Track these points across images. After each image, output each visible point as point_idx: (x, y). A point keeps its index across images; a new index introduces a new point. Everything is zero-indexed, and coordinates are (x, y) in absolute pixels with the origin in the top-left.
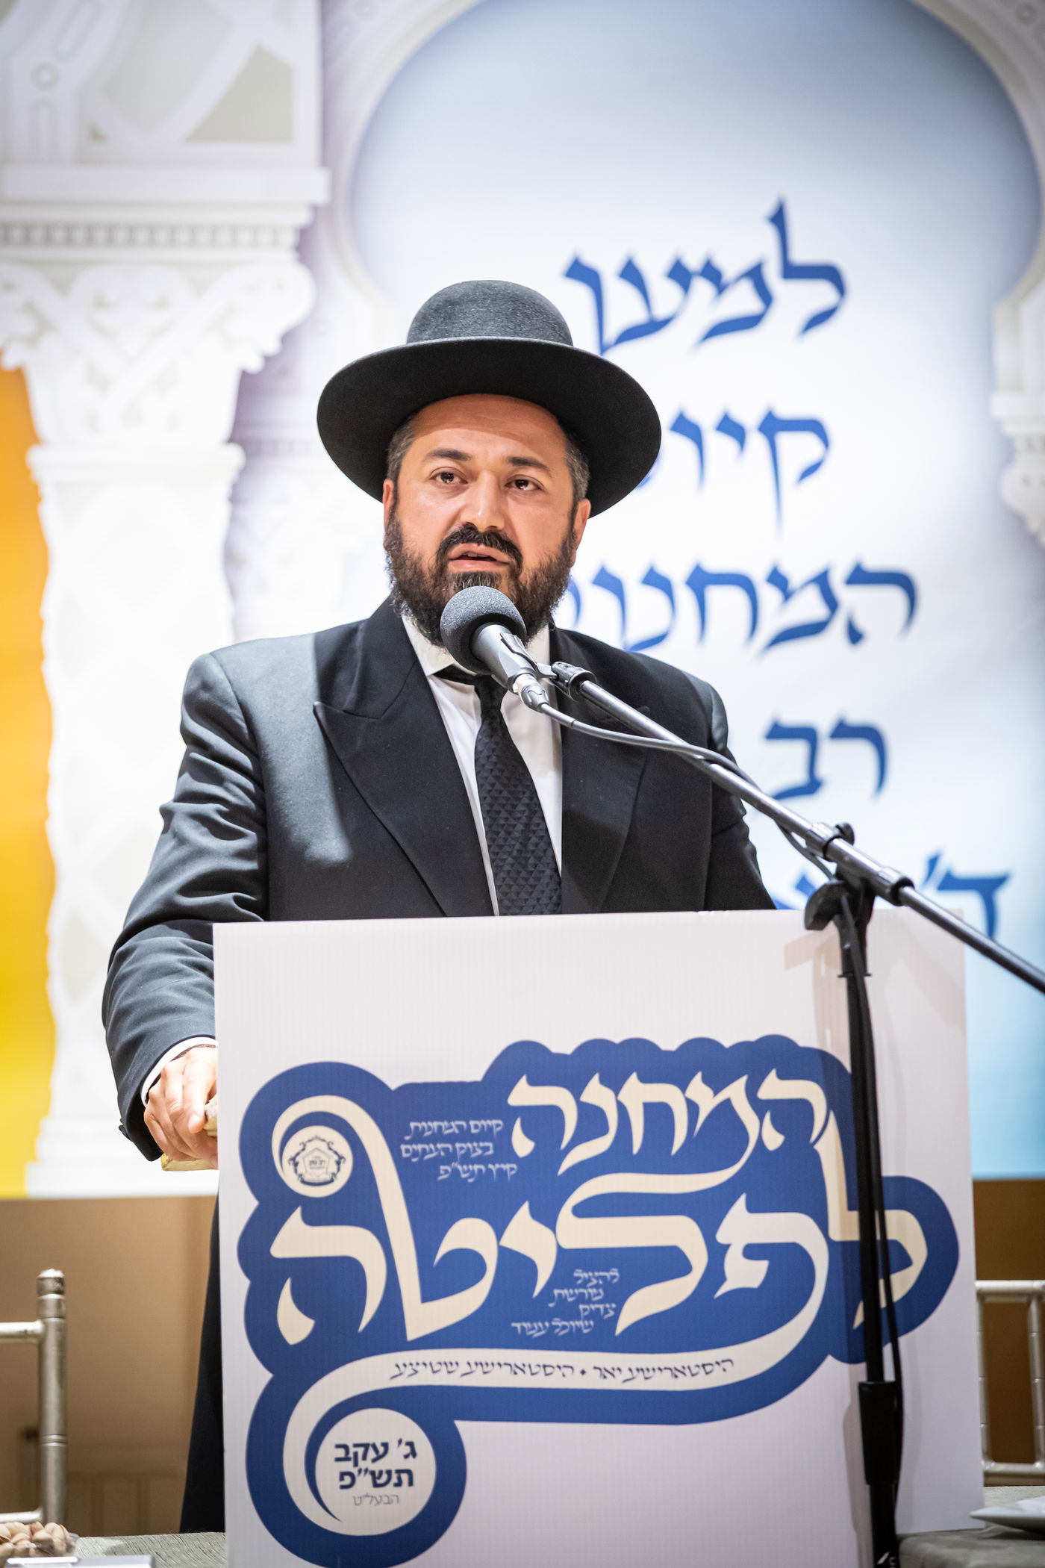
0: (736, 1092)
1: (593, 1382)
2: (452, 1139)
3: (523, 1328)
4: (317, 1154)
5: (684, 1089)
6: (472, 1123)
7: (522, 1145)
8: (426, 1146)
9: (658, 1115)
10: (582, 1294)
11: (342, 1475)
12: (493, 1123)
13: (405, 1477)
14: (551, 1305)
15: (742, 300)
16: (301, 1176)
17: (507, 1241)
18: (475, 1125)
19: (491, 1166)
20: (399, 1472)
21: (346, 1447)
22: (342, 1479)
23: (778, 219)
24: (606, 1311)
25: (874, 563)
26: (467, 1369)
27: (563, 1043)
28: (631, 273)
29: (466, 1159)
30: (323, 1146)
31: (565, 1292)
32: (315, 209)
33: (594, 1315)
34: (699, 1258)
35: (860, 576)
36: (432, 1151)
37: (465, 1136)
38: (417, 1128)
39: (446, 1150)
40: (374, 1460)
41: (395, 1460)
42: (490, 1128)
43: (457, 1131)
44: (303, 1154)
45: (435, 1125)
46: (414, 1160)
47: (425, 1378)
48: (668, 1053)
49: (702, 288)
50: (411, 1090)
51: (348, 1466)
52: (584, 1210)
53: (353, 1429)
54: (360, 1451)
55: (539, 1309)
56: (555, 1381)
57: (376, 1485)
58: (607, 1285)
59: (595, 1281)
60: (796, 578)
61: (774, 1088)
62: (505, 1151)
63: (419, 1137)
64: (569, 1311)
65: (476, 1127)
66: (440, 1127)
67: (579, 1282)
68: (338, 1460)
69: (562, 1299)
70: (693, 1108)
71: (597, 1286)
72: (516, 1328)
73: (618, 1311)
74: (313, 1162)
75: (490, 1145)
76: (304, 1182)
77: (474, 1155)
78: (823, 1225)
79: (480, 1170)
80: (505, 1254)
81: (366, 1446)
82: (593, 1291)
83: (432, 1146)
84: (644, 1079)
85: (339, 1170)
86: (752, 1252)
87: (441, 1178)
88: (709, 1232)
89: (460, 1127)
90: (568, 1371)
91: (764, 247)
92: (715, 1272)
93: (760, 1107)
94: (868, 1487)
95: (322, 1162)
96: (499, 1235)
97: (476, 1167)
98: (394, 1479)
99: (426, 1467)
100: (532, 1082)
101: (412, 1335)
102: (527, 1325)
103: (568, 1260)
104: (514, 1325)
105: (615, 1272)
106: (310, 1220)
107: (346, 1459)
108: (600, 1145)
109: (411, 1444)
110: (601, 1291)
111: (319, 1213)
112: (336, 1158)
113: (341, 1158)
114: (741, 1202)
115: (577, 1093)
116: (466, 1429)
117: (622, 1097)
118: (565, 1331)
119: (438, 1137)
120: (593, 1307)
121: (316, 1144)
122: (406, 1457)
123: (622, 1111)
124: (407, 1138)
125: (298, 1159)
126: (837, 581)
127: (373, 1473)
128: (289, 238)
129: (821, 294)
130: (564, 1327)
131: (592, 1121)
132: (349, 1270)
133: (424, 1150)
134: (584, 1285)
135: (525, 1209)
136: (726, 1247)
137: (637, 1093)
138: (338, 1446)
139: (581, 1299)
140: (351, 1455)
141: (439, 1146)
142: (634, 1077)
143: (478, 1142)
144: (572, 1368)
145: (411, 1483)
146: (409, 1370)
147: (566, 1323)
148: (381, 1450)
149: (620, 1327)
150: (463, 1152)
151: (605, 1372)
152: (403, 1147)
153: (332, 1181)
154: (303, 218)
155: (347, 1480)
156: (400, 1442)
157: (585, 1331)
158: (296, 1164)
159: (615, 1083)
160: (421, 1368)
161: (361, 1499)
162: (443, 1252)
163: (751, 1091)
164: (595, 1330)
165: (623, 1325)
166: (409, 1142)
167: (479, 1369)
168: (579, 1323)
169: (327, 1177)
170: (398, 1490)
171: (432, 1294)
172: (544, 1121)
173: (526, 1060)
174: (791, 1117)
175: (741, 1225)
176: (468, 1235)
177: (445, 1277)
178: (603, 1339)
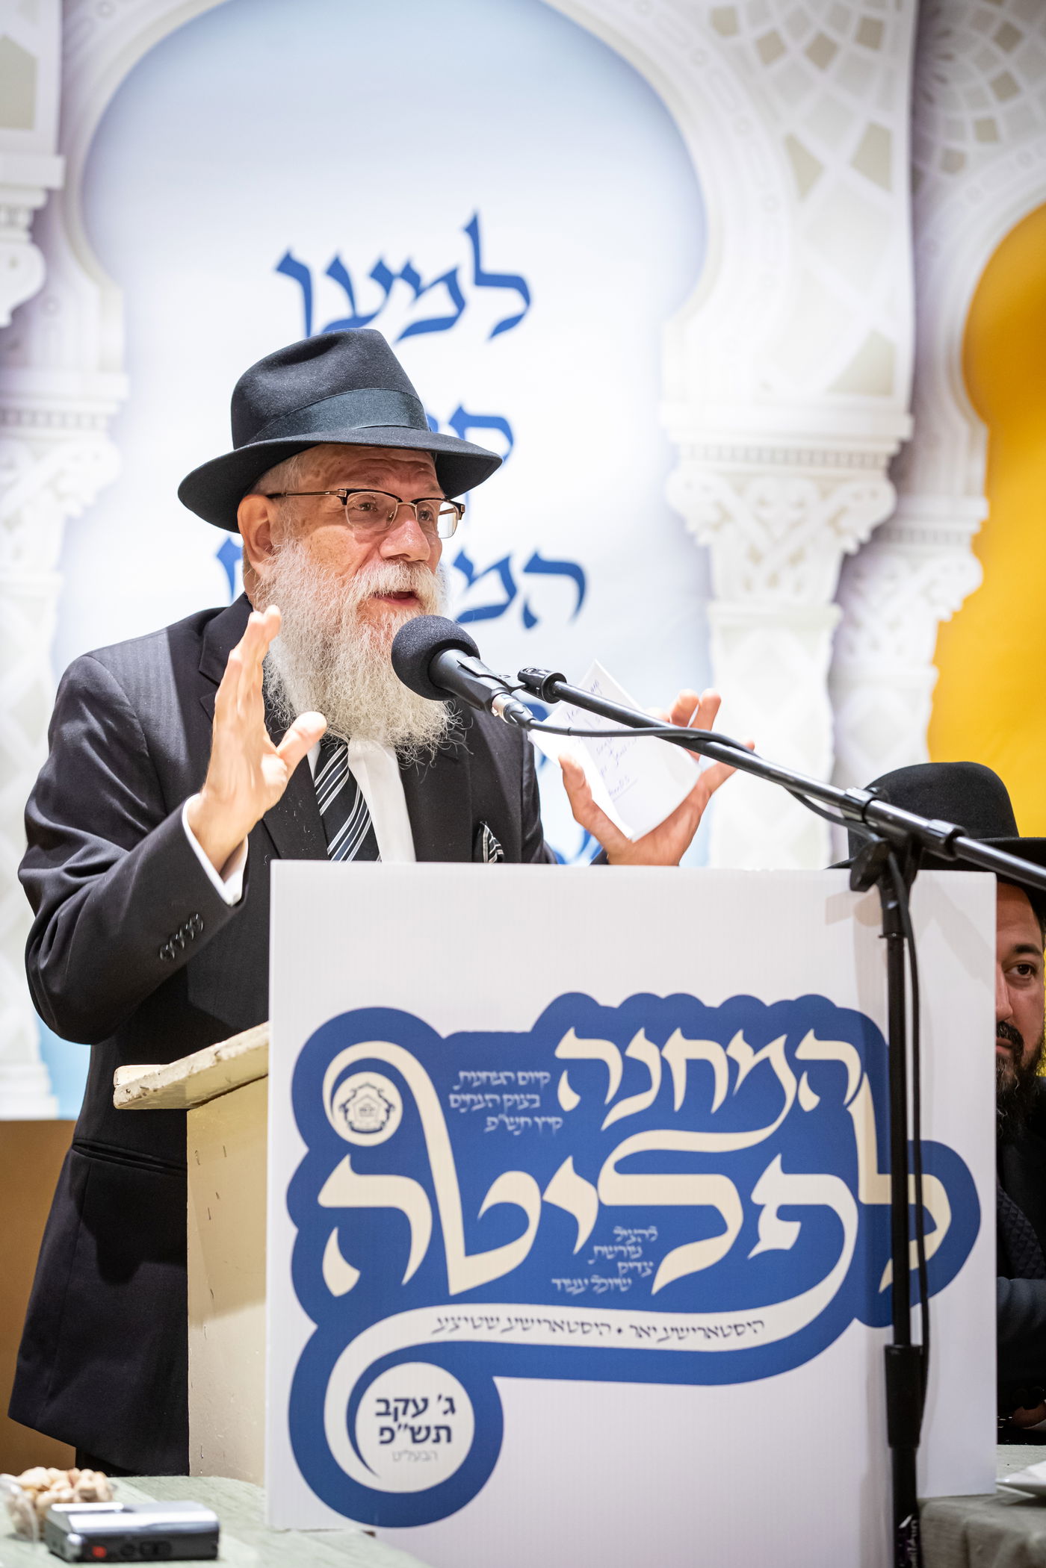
0: (775, 1051)
1: (629, 1341)
2: (500, 1090)
3: (563, 1285)
4: (367, 1101)
5: (725, 1046)
6: (520, 1074)
7: (568, 1098)
8: (474, 1097)
9: (700, 1072)
10: (621, 1253)
11: (382, 1430)
12: (540, 1075)
13: (443, 1433)
14: (591, 1262)
15: (438, 304)
16: (350, 1123)
17: (551, 1196)
18: (523, 1077)
19: (537, 1119)
20: (438, 1428)
21: (387, 1402)
22: (381, 1434)
23: (473, 229)
24: (644, 1269)
25: (551, 553)
26: (507, 1325)
27: (610, 997)
28: (338, 271)
29: (513, 1111)
30: (374, 1093)
31: (604, 1249)
32: (50, 192)
33: (632, 1273)
34: (734, 1218)
35: (537, 565)
36: (481, 1102)
37: (512, 1087)
38: (466, 1078)
39: (493, 1101)
40: (414, 1416)
41: (434, 1416)
42: (537, 1080)
43: (505, 1082)
44: (354, 1101)
45: (483, 1075)
46: (463, 1110)
47: (466, 1334)
48: (711, 1009)
49: (401, 288)
50: (463, 1039)
51: (388, 1421)
52: (626, 1166)
53: (394, 1383)
54: (401, 1406)
55: (579, 1265)
56: (593, 1340)
57: (415, 1441)
58: (645, 1243)
59: (633, 1239)
60: (480, 564)
61: (811, 1048)
62: (551, 1104)
63: (467, 1087)
64: (608, 1268)
65: (524, 1078)
66: (488, 1078)
67: (619, 1239)
68: (379, 1414)
69: (601, 1256)
70: (733, 1066)
71: (636, 1244)
72: (556, 1285)
73: (655, 1270)
74: (363, 1110)
75: (537, 1097)
76: (353, 1130)
77: (521, 1107)
78: (854, 1187)
79: (526, 1123)
80: (547, 1209)
81: (407, 1401)
82: (632, 1249)
83: (480, 1097)
84: (688, 1035)
85: (388, 1118)
86: (786, 1213)
87: (488, 1129)
88: (745, 1191)
89: (508, 1078)
90: (605, 1329)
91: (459, 254)
92: (749, 1233)
93: (798, 1067)
94: (889, 1451)
95: (372, 1109)
96: (543, 1189)
97: (522, 1120)
98: (433, 1435)
99: (464, 1424)
100: (580, 1035)
101: (455, 1288)
102: (567, 1282)
103: (609, 1216)
104: (554, 1281)
105: (653, 1230)
106: (359, 1168)
107: (387, 1413)
108: (642, 1102)
109: (450, 1400)
110: (640, 1249)
111: (368, 1162)
112: (385, 1106)
113: (390, 1106)
114: (777, 1162)
115: (622, 1047)
116: (506, 1387)
117: (666, 1053)
118: (603, 1290)
119: (486, 1088)
120: (631, 1265)
121: (367, 1091)
122: (446, 1413)
123: (665, 1066)
125: (349, 1106)
126: (517, 568)
127: (412, 1429)
128: (24, 219)
129: (508, 302)
130: (603, 1285)
131: (636, 1076)
132: (394, 1221)
133: (472, 1101)
134: (623, 1243)
135: (568, 1164)
136: (761, 1208)
137: (681, 1049)
138: (379, 1401)
139: (620, 1256)
140: (391, 1410)
141: (488, 1097)
142: (678, 1033)
143: (525, 1094)
144: (609, 1326)
145: (449, 1440)
146: (451, 1325)
147: (605, 1281)
148: (421, 1405)
149: (657, 1286)
150: (510, 1104)
151: (641, 1332)
152: (452, 1097)
153: (380, 1129)
154: (38, 200)
155: (387, 1435)
156: (440, 1397)
157: (623, 1289)
158: (346, 1111)
159: (659, 1039)
160: (462, 1323)
161: (400, 1454)
162: (487, 1204)
163: (790, 1051)
164: (632, 1288)
165: (658, 1284)
166: (458, 1092)
167: (519, 1325)
168: (618, 1281)
169: (376, 1125)
170: (436, 1446)
171: (473, 1247)
172: (590, 1075)
173: (574, 1012)
174: (827, 1077)
175: (776, 1186)
176: (512, 1188)
177: (489, 1230)
178: (640, 1298)
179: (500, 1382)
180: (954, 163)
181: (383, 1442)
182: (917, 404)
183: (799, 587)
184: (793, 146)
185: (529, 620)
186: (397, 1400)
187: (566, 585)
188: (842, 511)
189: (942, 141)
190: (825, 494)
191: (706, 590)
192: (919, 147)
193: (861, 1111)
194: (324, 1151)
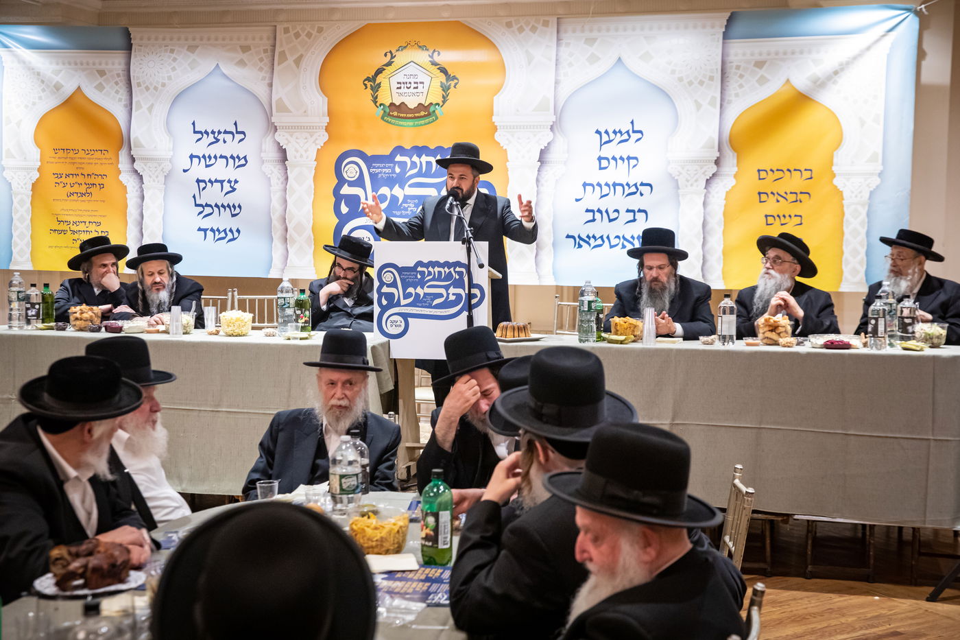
0: (452, 269)
1: (428, 313)
2: (408, 275)
5: (444, 269)
7: (419, 277)
9: (440, 273)
10: (427, 300)
11: (391, 325)
15: (625, 136)
18: (412, 273)
19: (414, 280)
20: (399, 325)
24: (431, 302)
25: (645, 182)
26: (410, 310)
27: (426, 261)
28: (606, 132)
32: (553, 122)
33: (429, 303)
34: (445, 295)
35: (642, 184)
36: (406, 277)
37: (410, 275)
38: (403, 273)
39: (408, 277)
40: (396, 323)
41: (398, 323)
42: (414, 274)
44: (386, 276)
47: (403, 311)
48: (442, 263)
49: (619, 135)
50: (403, 267)
52: (428, 287)
53: (392, 318)
55: (421, 302)
56: (423, 313)
57: (395, 327)
58: (431, 298)
60: (631, 184)
61: (458, 269)
62: (416, 277)
63: (404, 275)
64: (425, 302)
66: (407, 273)
69: (424, 300)
70: (445, 272)
73: (433, 302)
75: (414, 276)
76: (386, 281)
77: (412, 278)
78: (464, 290)
80: (416, 293)
81: (394, 321)
84: (438, 267)
86: (453, 294)
87: (407, 281)
88: (447, 291)
89: (410, 273)
91: (629, 127)
92: (448, 297)
93: (455, 272)
96: (415, 290)
97: (412, 280)
99: (403, 324)
100: (421, 267)
101: (402, 304)
102: (419, 304)
103: (425, 294)
104: (417, 304)
107: (391, 322)
108: (431, 277)
109: (401, 321)
111: (388, 286)
113: (392, 277)
114: (452, 286)
115: (428, 269)
117: (434, 270)
118: (424, 305)
119: (406, 275)
121: (388, 275)
122: (400, 323)
123: (434, 272)
126: (638, 185)
127: (395, 325)
128: (549, 127)
129: (639, 135)
131: (430, 273)
132: (393, 294)
133: (404, 277)
134: (428, 298)
135: (419, 286)
136: (449, 293)
137: (437, 269)
138: (390, 320)
142: (436, 267)
143: (412, 276)
144: (427, 311)
145: (401, 327)
146: (401, 310)
148: (397, 321)
150: (410, 277)
152: (401, 276)
154: (552, 124)
156: (399, 320)
158: (385, 278)
159: (433, 268)
161: (393, 328)
162: (406, 292)
163: (454, 269)
165: (433, 305)
168: (427, 304)
169: (390, 280)
170: (399, 327)
172: (422, 273)
173: (420, 263)
174: (460, 274)
175: (452, 290)
176: (411, 290)
177: (407, 296)
178: (430, 306)
180: (730, 102)
181: (391, 327)
182: (720, 150)
183: (697, 186)
184: (696, 101)
185: (642, 195)
187: (649, 188)
188: (705, 171)
189: (727, 98)
190: (701, 168)
191: (678, 188)
192: (722, 99)
193: (466, 279)
194: (382, 284)
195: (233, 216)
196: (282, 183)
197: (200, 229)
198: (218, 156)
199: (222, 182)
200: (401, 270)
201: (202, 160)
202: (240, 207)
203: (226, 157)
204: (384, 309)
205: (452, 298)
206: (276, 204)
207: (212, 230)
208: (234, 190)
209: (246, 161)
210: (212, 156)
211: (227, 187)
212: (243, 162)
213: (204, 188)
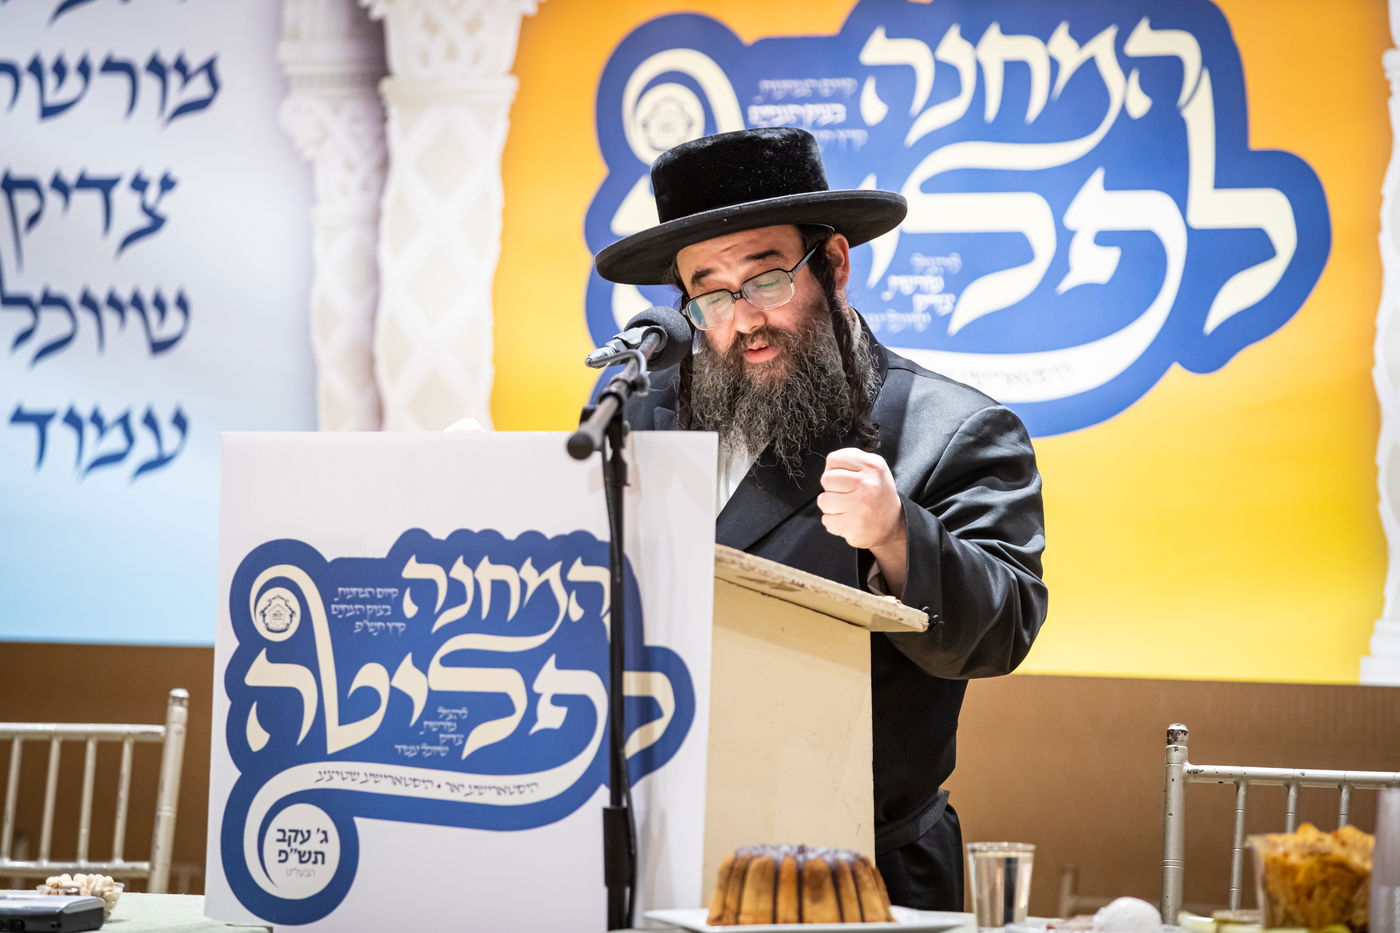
0: (553, 574)
1: (445, 794)
2: (364, 602)
3: (402, 750)
4: (277, 608)
5: (518, 570)
6: (378, 590)
7: (410, 609)
8: (347, 606)
9: (500, 589)
10: (442, 727)
11: (281, 852)
12: (392, 590)
13: (320, 857)
14: (422, 733)
16: (267, 624)
17: (396, 683)
18: (380, 592)
19: (388, 624)
20: (316, 853)
21: (283, 831)
22: (280, 855)
24: (457, 740)
26: (364, 779)
27: (440, 532)
29: (373, 618)
30: (282, 603)
31: (431, 724)
33: (449, 743)
34: (521, 703)
36: (353, 609)
37: (373, 600)
38: (342, 592)
39: (360, 610)
40: (301, 843)
41: (314, 844)
42: (390, 595)
43: (368, 596)
44: (269, 608)
45: (354, 590)
46: (340, 616)
47: (337, 784)
48: (509, 541)
50: (340, 562)
52: (449, 661)
53: (287, 819)
54: (293, 834)
55: (413, 736)
57: (301, 862)
58: (458, 720)
59: (451, 717)
61: (580, 572)
62: (398, 614)
63: (343, 600)
64: (432, 739)
66: (357, 592)
67: (441, 716)
68: (279, 840)
69: (428, 729)
70: (524, 585)
71: (452, 721)
72: (397, 750)
73: (465, 740)
74: (275, 615)
75: (389, 607)
76: (269, 630)
77: (379, 615)
80: (394, 691)
81: (296, 832)
82: (449, 724)
83: (351, 606)
84: (493, 561)
85: (291, 620)
86: (557, 700)
87: (356, 631)
88: (529, 682)
89: (370, 593)
90: (429, 785)
92: (531, 716)
93: (569, 586)
94: (606, 890)
95: (281, 614)
96: (391, 676)
97: (379, 624)
98: (313, 859)
99: (333, 850)
100: (420, 561)
101: (331, 749)
102: (405, 747)
103: (435, 698)
104: (397, 747)
105: (464, 711)
106: (273, 658)
107: (283, 840)
108: (460, 611)
109: (325, 832)
110: (455, 725)
111: (280, 653)
112: (290, 612)
113: (293, 612)
114: (552, 660)
115: (447, 571)
116: (361, 823)
117: (477, 575)
118: (429, 754)
119: (355, 600)
120: (449, 736)
121: (278, 601)
122: (322, 842)
123: (476, 584)
124: (336, 599)
125: (265, 612)
127: (299, 852)
130: (429, 751)
131: (456, 592)
132: (293, 697)
133: (346, 609)
134: (444, 719)
135: (408, 659)
136: (539, 696)
137: (489, 572)
138: (279, 830)
139: (441, 730)
140: (287, 838)
141: (357, 607)
142: (485, 559)
143: (381, 605)
144: (432, 782)
145: (323, 862)
146: (327, 777)
147: (430, 748)
148: (306, 835)
149: (465, 755)
150: (371, 612)
151: (454, 787)
152: (333, 606)
153: (285, 630)
155: (283, 856)
156: (318, 830)
157: (443, 755)
158: (264, 616)
159: (473, 564)
160: (335, 775)
161: (291, 870)
162: (354, 687)
163: (564, 573)
164: (449, 754)
165: (467, 752)
166: (337, 603)
167: (372, 779)
168: (439, 748)
169: (283, 627)
170: (314, 866)
171: (345, 718)
172: (424, 590)
173: (415, 543)
174: (587, 593)
175: (553, 679)
176: (371, 675)
177: (355, 706)
178: (452, 761)
179: (358, 821)
181: (280, 861)
186: (291, 831)
194: (250, 643)
195: (159, 347)
196: (365, 187)
197: (19, 417)
198: (96, 62)
199: (106, 186)
200: (334, 575)
201: (29, 83)
202: (182, 304)
203: (126, 68)
204: (254, 770)
205: (551, 717)
206: (336, 289)
207: (73, 419)
208: (157, 222)
209: (215, 84)
210: (72, 62)
211: (128, 211)
212: (199, 88)
213: (34, 219)
